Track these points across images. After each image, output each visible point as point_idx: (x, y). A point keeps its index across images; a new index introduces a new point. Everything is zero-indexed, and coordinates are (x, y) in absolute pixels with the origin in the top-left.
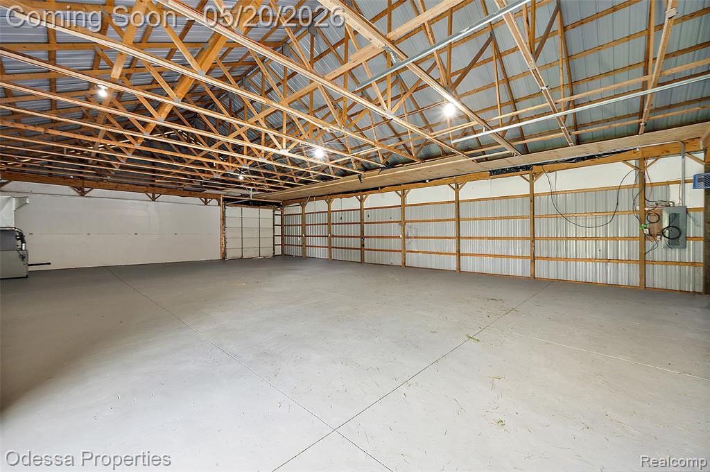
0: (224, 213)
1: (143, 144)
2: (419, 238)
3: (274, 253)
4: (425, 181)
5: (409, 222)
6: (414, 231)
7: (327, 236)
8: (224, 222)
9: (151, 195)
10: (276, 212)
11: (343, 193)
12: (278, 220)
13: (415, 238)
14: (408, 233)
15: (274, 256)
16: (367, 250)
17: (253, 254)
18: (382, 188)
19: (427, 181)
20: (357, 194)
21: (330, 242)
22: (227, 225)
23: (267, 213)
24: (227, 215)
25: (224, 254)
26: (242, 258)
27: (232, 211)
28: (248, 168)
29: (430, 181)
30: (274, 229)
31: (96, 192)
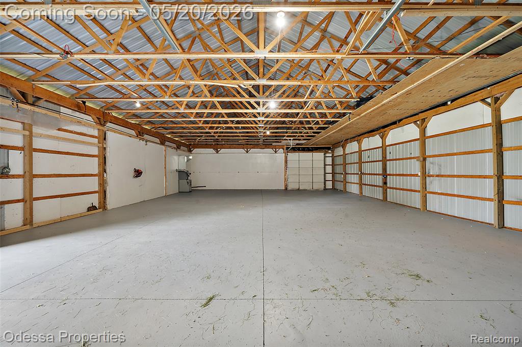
0: (286, 158)
1: (203, 123)
2: (442, 176)
3: (325, 187)
4: (445, 104)
5: (430, 156)
6: (437, 168)
7: (358, 174)
8: (286, 164)
9: (246, 149)
10: (327, 155)
11: (368, 132)
12: (329, 161)
13: (438, 176)
14: (429, 170)
15: (325, 189)
16: (390, 188)
17: (308, 187)
18: (400, 120)
19: (449, 103)
20: (379, 132)
21: (361, 179)
22: (289, 165)
23: (319, 156)
24: (288, 159)
25: (286, 186)
26: (299, 189)
27: (293, 156)
28: (263, 126)
29: (452, 101)
30: (325, 168)
31: (223, 150)
